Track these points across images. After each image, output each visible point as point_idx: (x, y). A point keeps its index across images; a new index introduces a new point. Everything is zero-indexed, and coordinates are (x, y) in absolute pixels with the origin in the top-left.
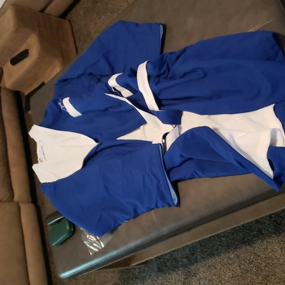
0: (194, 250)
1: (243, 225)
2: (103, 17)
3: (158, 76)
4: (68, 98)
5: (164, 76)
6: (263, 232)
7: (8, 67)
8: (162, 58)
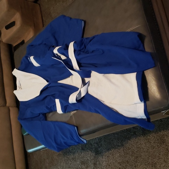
0: (100, 140)
1: (126, 129)
2: (58, 4)
3: (80, 50)
4: (33, 56)
5: (83, 51)
6: (136, 133)
7: (4, 30)
8: (82, 41)
